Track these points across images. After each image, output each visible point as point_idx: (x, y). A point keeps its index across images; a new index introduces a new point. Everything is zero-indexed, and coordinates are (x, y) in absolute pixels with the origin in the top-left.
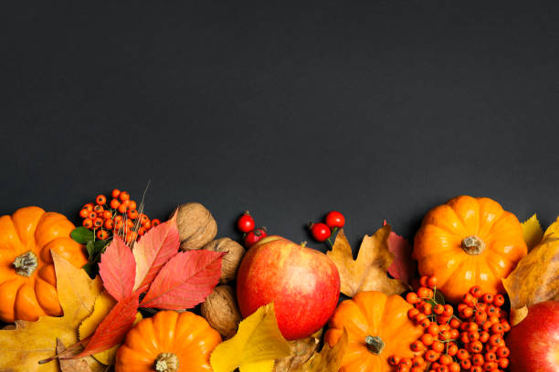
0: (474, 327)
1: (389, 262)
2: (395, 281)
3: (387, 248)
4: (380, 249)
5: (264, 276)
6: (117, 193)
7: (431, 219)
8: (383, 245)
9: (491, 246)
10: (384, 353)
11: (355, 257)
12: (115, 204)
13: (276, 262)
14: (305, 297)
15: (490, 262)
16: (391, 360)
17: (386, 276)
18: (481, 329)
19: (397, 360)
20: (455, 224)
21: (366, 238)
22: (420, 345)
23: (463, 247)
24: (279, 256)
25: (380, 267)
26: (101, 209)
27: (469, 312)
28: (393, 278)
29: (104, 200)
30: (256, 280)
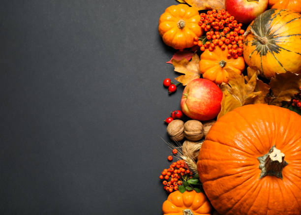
0: (213, 23)
1: (186, 60)
2: (193, 58)
3: (180, 61)
4: (180, 64)
5: (204, 107)
6: (161, 177)
7: (170, 41)
8: (178, 63)
9: (182, 17)
10: (226, 60)
11: (184, 74)
12: (167, 177)
13: (198, 103)
14: (211, 90)
15: (188, 18)
16: (229, 58)
17: (191, 62)
18: (214, 21)
19: (229, 55)
20: (172, 31)
21: (175, 70)
22: (223, 46)
23: (182, 28)
24: (196, 102)
25: (187, 64)
26: (169, 183)
27: (208, 27)
28: (191, 59)
29: (165, 181)
30: (205, 111)
